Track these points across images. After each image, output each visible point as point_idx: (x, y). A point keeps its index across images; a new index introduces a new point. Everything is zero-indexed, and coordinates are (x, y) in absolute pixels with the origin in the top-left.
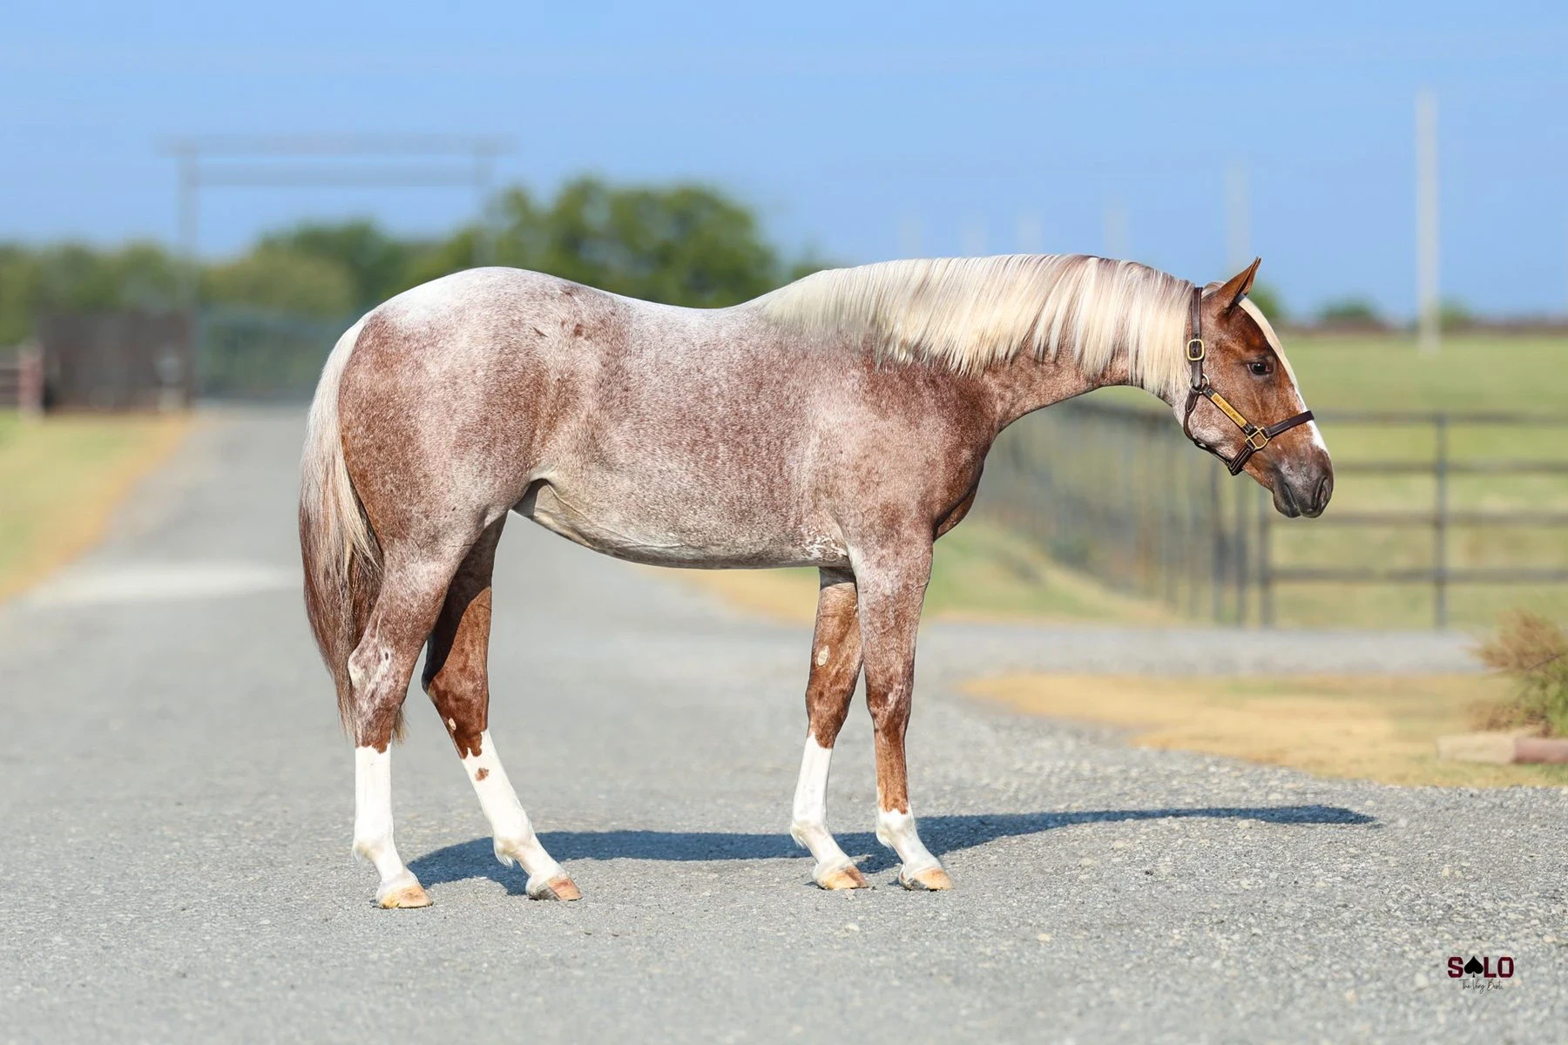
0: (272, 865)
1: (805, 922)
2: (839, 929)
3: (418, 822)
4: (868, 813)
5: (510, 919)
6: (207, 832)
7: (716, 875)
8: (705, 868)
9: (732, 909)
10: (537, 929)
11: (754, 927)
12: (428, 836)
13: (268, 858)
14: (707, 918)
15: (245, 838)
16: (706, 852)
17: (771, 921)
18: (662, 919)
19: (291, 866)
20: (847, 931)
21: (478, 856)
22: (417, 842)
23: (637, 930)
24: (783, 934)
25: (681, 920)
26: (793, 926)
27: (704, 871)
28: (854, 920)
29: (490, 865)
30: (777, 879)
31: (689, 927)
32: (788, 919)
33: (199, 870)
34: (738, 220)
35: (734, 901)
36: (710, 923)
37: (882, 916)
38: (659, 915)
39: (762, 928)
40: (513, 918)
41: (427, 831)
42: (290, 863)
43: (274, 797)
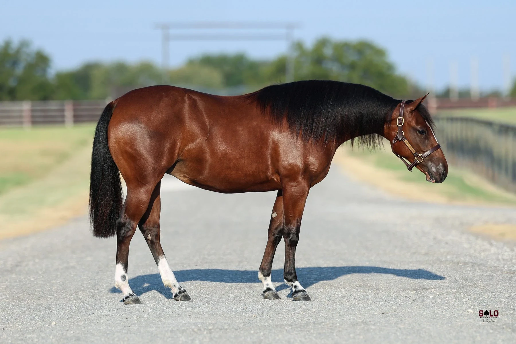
0: (251, 287)
1: (452, 309)
2: (465, 312)
3: (312, 273)
4: (466, 269)
5: (353, 308)
6: (225, 275)
7: (415, 292)
8: (410, 289)
9: (423, 304)
10: (363, 312)
11: (433, 311)
12: (316, 278)
13: (249, 285)
14: (415, 307)
15: (239, 278)
16: (410, 283)
17: (439, 309)
18: (399, 307)
19: (258, 288)
20: (468, 312)
21: (336, 285)
22: (313, 280)
23: (390, 312)
24: (445, 313)
25: (406, 308)
26: (448, 310)
27: (410, 290)
28: (470, 308)
29: (341, 288)
30: (438, 293)
31: (409, 311)
32: (445, 308)
33: (225, 289)
34: (380, 53)
35: (424, 301)
36: (417, 309)
37: (479, 307)
38: (398, 306)
39: (436, 311)
40: (354, 308)
41: (316, 276)
42: (258, 287)
43: (246, 263)
